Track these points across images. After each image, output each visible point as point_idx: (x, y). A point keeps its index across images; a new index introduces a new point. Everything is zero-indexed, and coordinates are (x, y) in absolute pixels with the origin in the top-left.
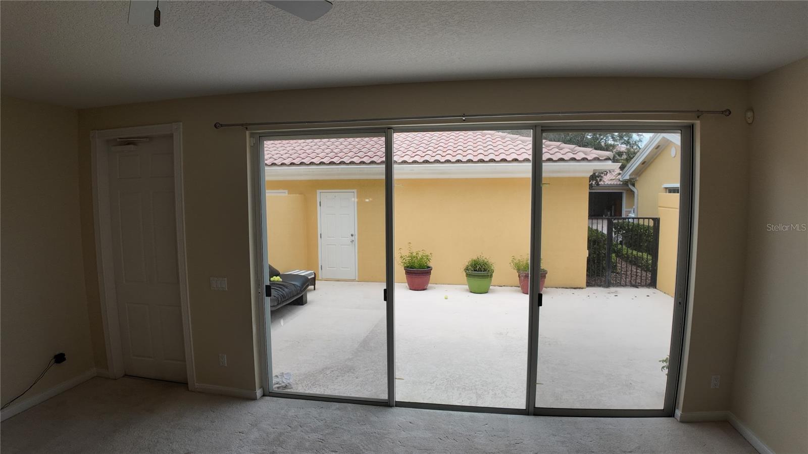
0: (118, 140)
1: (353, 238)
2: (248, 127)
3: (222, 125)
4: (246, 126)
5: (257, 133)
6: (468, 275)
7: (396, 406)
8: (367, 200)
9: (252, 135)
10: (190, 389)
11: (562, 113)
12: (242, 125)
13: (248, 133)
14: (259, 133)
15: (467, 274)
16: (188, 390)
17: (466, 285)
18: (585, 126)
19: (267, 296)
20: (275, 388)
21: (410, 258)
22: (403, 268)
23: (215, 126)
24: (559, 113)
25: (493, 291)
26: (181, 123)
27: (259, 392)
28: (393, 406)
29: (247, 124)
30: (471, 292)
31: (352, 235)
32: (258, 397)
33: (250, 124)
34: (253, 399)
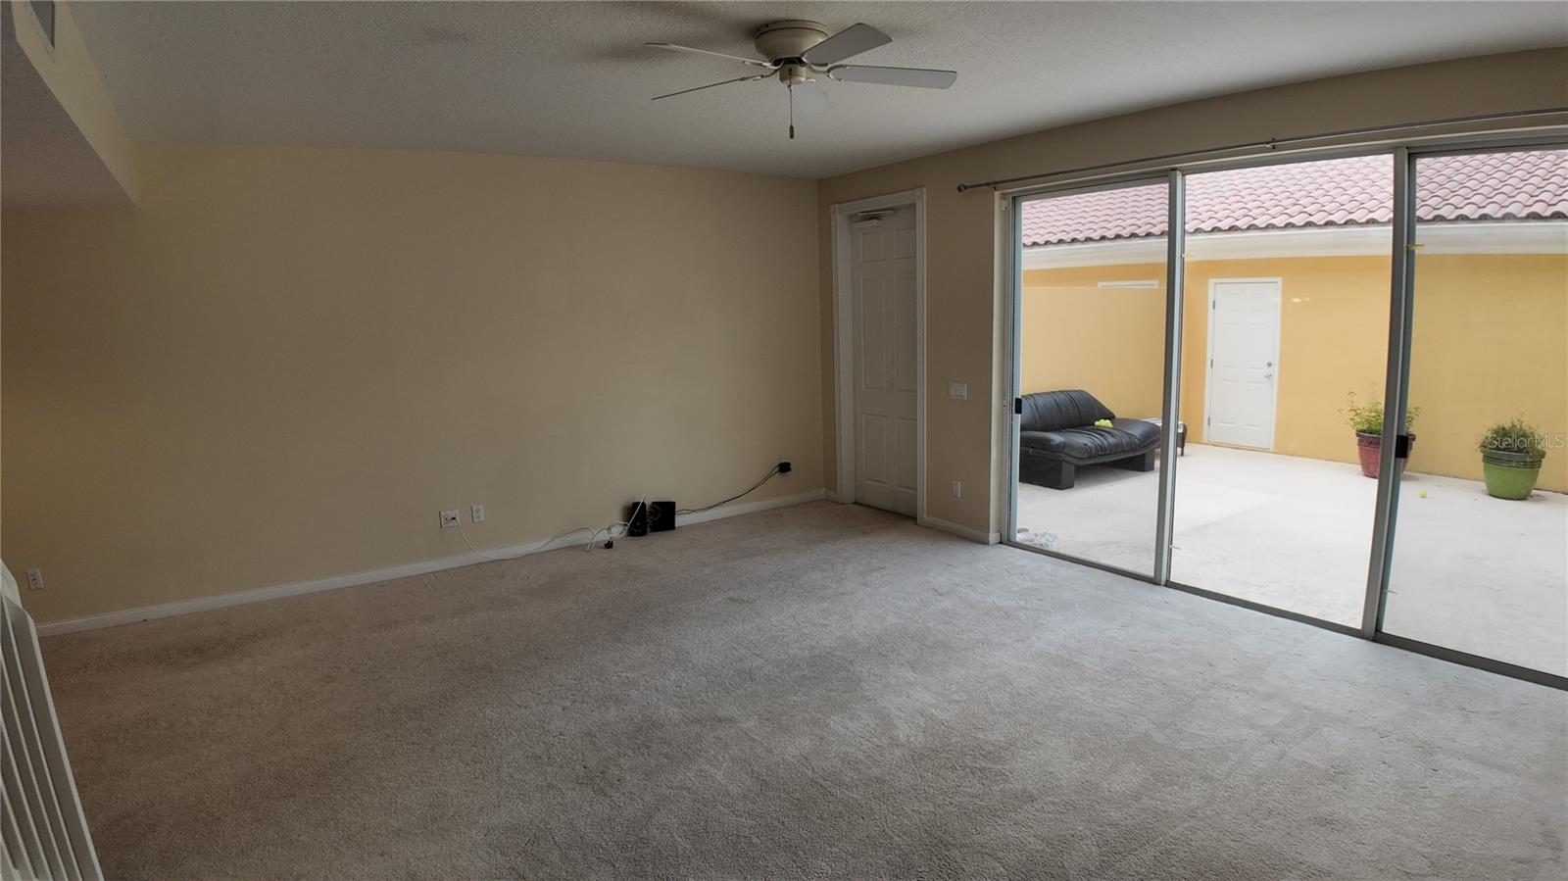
0: (860, 214)
1: (1269, 370)
2: (998, 186)
3: (966, 188)
4: (994, 185)
5: (1009, 193)
6: (1488, 459)
7: (1166, 586)
8: (1297, 300)
9: (1004, 197)
10: (918, 522)
11: (1420, 124)
12: (988, 184)
13: (997, 194)
14: (1012, 193)
15: (1485, 456)
16: (916, 524)
17: (1482, 481)
18: (1474, 143)
19: (1016, 412)
20: (1019, 537)
21: (1374, 414)
22: (1354, 431)
23: (959, 189)
24: (1414, 124)
25: (1539, 499)
26: (925, 189)
27: (993, 537)
28: (1160, 585)
29: (996, 183)
30: (1490, 495)
31: (1269, 365)
32: (991, 543)
33: (999, 182)
34: (986, 543)
